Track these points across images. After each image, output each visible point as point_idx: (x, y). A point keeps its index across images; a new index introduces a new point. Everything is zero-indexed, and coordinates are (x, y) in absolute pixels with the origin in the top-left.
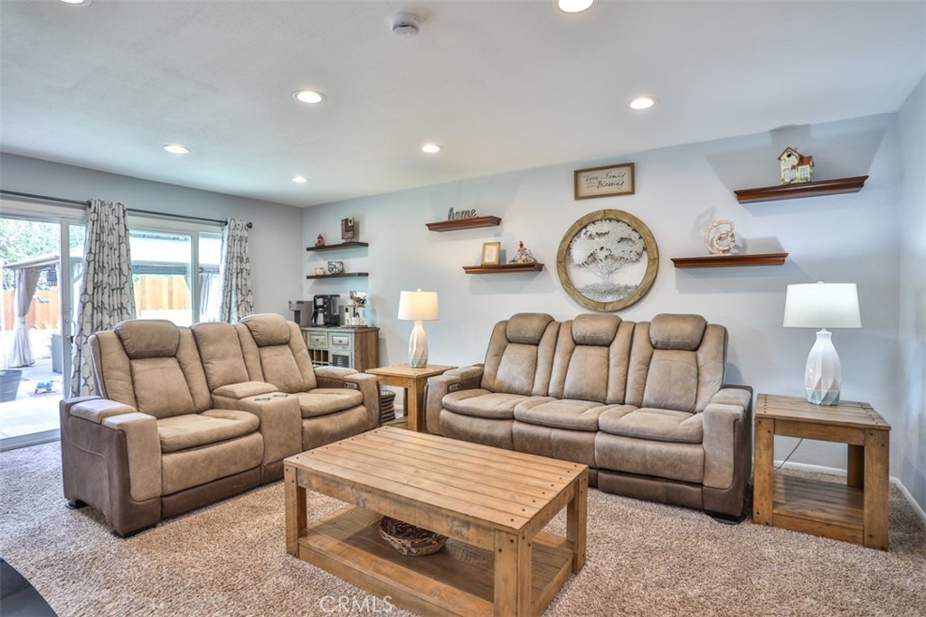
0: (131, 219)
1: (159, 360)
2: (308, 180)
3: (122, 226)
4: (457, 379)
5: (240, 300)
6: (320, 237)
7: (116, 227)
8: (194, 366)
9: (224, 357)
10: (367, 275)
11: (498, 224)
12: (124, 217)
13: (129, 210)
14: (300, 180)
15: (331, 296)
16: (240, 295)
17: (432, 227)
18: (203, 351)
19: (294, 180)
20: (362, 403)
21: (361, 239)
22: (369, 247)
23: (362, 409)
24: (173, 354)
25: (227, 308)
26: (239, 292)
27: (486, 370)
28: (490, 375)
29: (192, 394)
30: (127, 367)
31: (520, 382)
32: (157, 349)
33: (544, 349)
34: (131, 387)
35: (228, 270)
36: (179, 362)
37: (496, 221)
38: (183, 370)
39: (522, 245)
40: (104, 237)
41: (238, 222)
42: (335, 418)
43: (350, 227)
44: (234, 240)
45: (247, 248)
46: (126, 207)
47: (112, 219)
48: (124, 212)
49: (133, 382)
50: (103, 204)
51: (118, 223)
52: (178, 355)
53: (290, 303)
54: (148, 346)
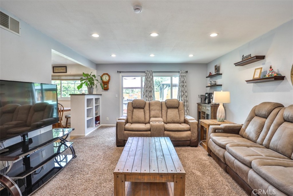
0: (154, 74)
1: (139, 109)
2: (194, 55)
3: (152, 76)
4: (223, 128)
5: (182, 94)
6: (210, 73)
7: (150, 76)
8: (147, 112)
9: (155, 110)
10: (221, 85)
11: (264, 59)
12: (152, 74)
13: (153, 72)
14: (191, 56)
15: (210, 93)
16: (183, 93)
17: (237, 64)
18: (150, 108)
19: (189, 56)
20: (190, 130)
21: (221, 73)
22: (222, 75)
23: (189, 132)
24: (143, 108)
25: (179, 97)
26: (182, 92)
27: (243, 127)
28: (243, 129)
29: (145, 119)
30: (132, 110)
31: (252, 135)
32: (139, 106)
33: (267, 121)
34: (132, 115)
35: (179, 85)
36: (144, 110)
37: (263, 57)
38: (144, 112)
39: (271, 68)
40: (148, 79)
41: (182, 71)
42: (177, 133)
43: (217, 69)
44: (181, 77)
45: (185, 79)
46: (153, 71)
47: (150, 75)
48: (152, 72)
49: (133, 114)
50: (148, 71)
51: (151, 75)
52: (144, 109)
53: (199, 95)
54: (137, 105)
